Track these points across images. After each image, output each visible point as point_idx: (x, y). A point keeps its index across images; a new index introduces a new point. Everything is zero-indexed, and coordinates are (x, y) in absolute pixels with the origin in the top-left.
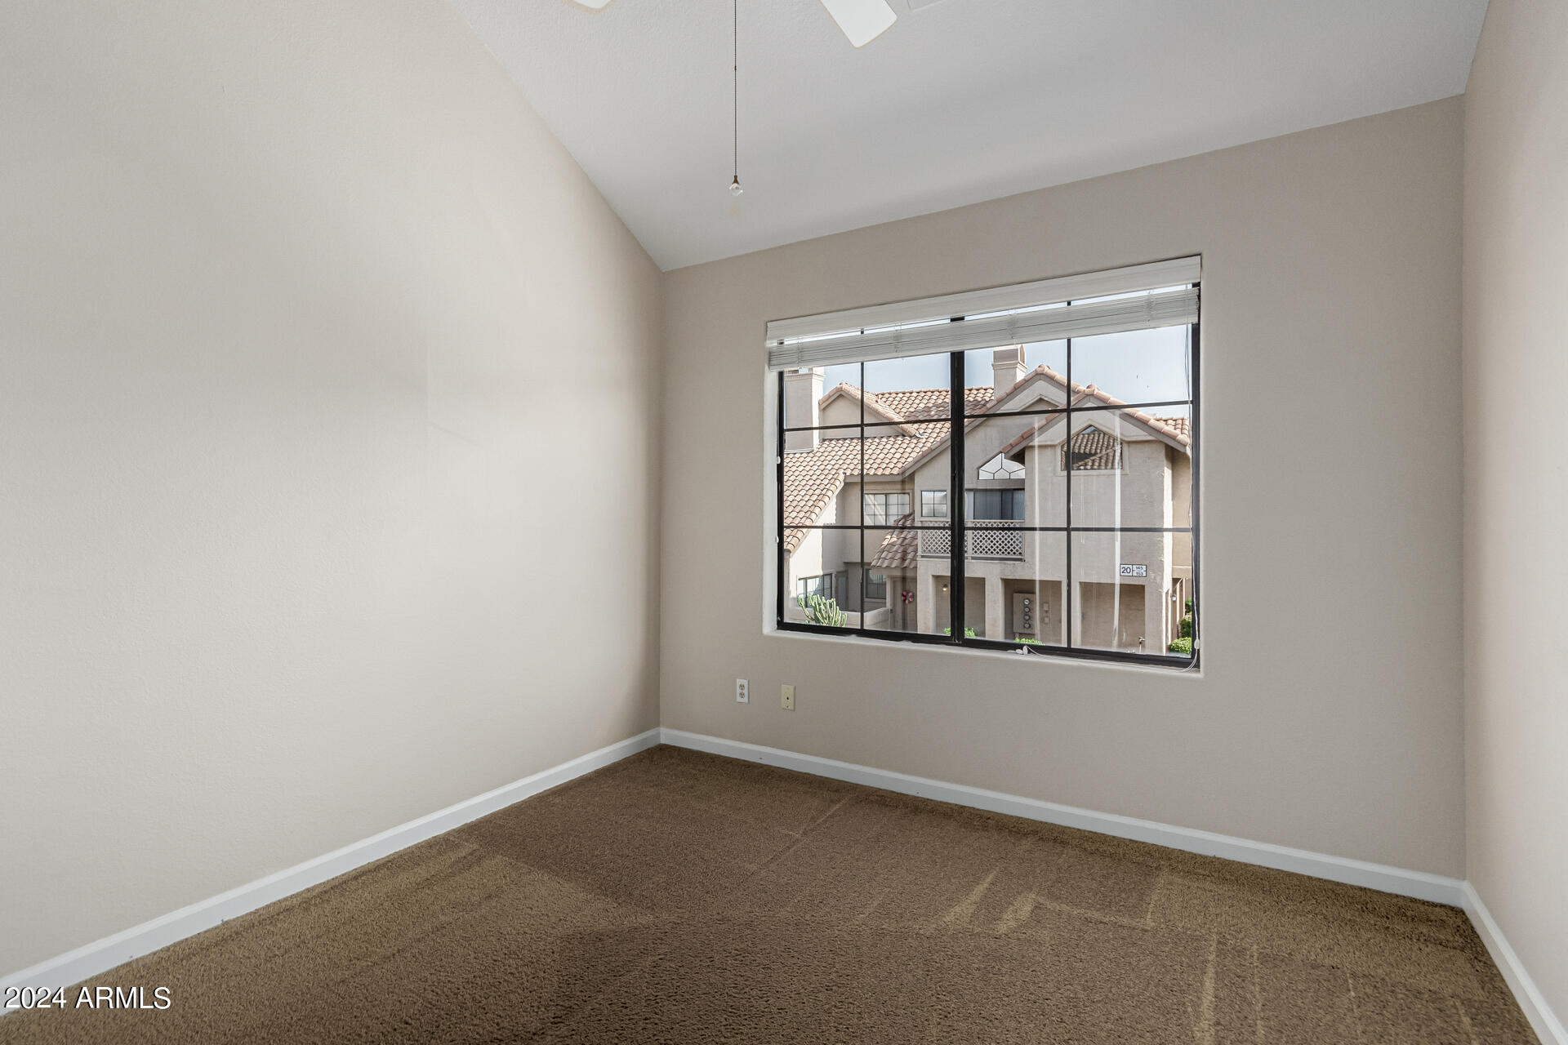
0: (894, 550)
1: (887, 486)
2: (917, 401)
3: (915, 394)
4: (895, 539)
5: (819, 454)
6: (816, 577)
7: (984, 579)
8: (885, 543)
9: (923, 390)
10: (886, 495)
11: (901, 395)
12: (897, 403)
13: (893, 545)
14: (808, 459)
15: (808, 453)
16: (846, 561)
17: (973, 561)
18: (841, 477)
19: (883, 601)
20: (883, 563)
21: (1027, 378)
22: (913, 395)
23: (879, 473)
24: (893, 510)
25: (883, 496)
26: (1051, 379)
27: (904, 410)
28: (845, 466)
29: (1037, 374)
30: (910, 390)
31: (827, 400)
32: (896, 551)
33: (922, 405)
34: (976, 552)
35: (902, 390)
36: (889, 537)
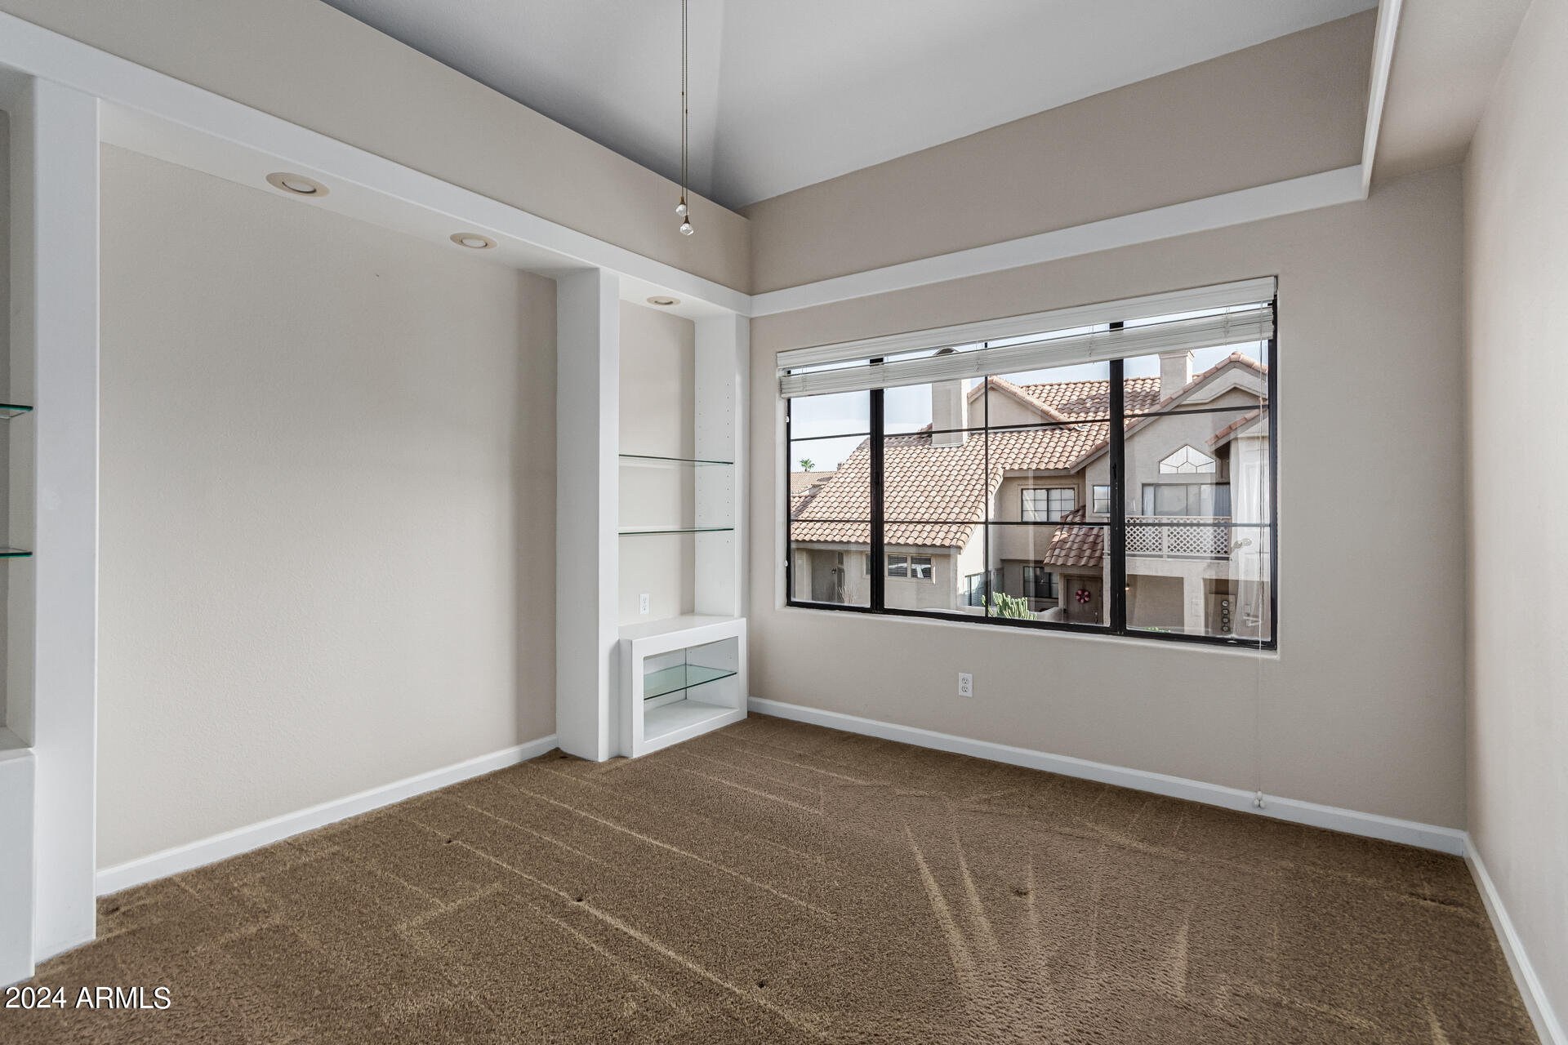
0: (1067, 547)
1: (1048, 481)
2: (1068, 394)
3: (1064, 386)
4: (1066, 536)
5: (970, 448)
6: (978, 575)
7: (1182, 578)
8: (1056, 539)
9: (1072, 382)
10: (1048, 490)
11: (1048, 387)
12: (1046, 395)
13: (1064, 541)
14: (959, 454)
15: (958, 447)
16: (1003, 558)
17: (1170, 559)
18: (1001, 472)
19: (1056, 600)
20: (1057, 560)
21: (1219, 367)
22: (1061, 386)
23: (1042, 468)
24: (1055, 506)
25: (1044, 492)
26: (1248, 366)
27: (1055, 402)
28: (1003, 461)
29: (1231, 362)
30: (1058, 382)
31: (976, 393)
32: (1070, 549)
33: (1074, 398)
34: (1172, 550)
35: (1050, 382)
36: (1058, 533)
